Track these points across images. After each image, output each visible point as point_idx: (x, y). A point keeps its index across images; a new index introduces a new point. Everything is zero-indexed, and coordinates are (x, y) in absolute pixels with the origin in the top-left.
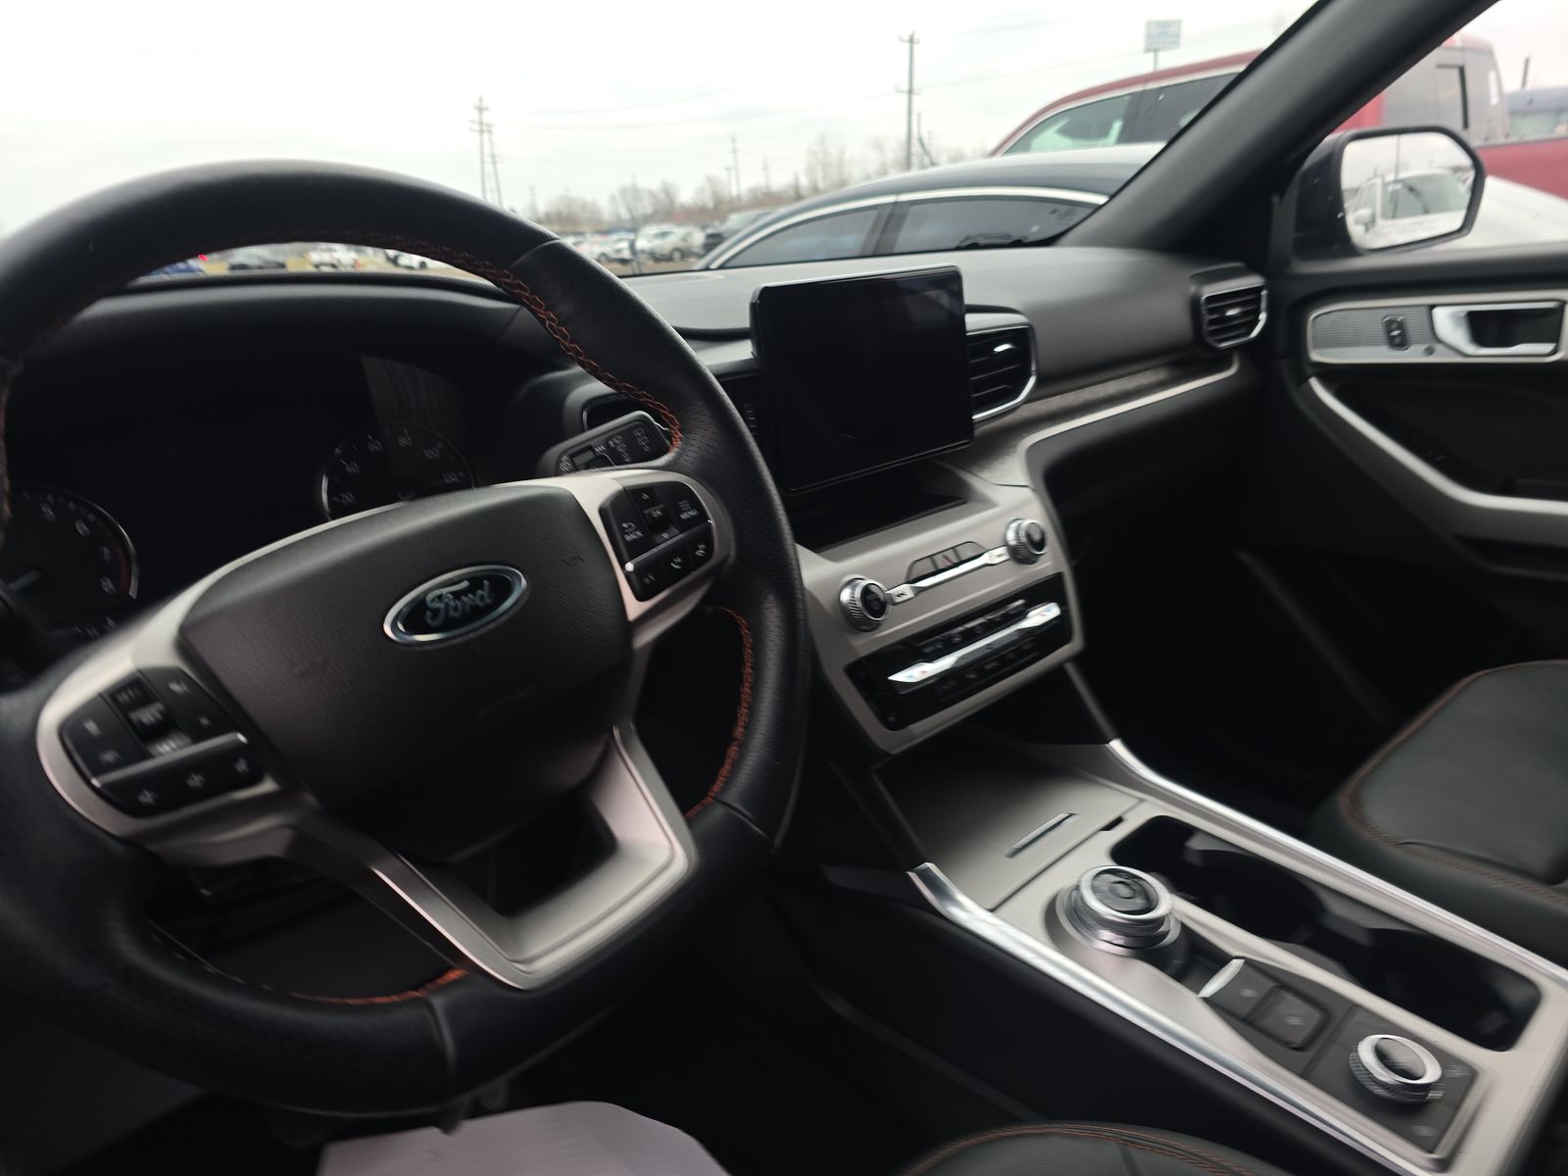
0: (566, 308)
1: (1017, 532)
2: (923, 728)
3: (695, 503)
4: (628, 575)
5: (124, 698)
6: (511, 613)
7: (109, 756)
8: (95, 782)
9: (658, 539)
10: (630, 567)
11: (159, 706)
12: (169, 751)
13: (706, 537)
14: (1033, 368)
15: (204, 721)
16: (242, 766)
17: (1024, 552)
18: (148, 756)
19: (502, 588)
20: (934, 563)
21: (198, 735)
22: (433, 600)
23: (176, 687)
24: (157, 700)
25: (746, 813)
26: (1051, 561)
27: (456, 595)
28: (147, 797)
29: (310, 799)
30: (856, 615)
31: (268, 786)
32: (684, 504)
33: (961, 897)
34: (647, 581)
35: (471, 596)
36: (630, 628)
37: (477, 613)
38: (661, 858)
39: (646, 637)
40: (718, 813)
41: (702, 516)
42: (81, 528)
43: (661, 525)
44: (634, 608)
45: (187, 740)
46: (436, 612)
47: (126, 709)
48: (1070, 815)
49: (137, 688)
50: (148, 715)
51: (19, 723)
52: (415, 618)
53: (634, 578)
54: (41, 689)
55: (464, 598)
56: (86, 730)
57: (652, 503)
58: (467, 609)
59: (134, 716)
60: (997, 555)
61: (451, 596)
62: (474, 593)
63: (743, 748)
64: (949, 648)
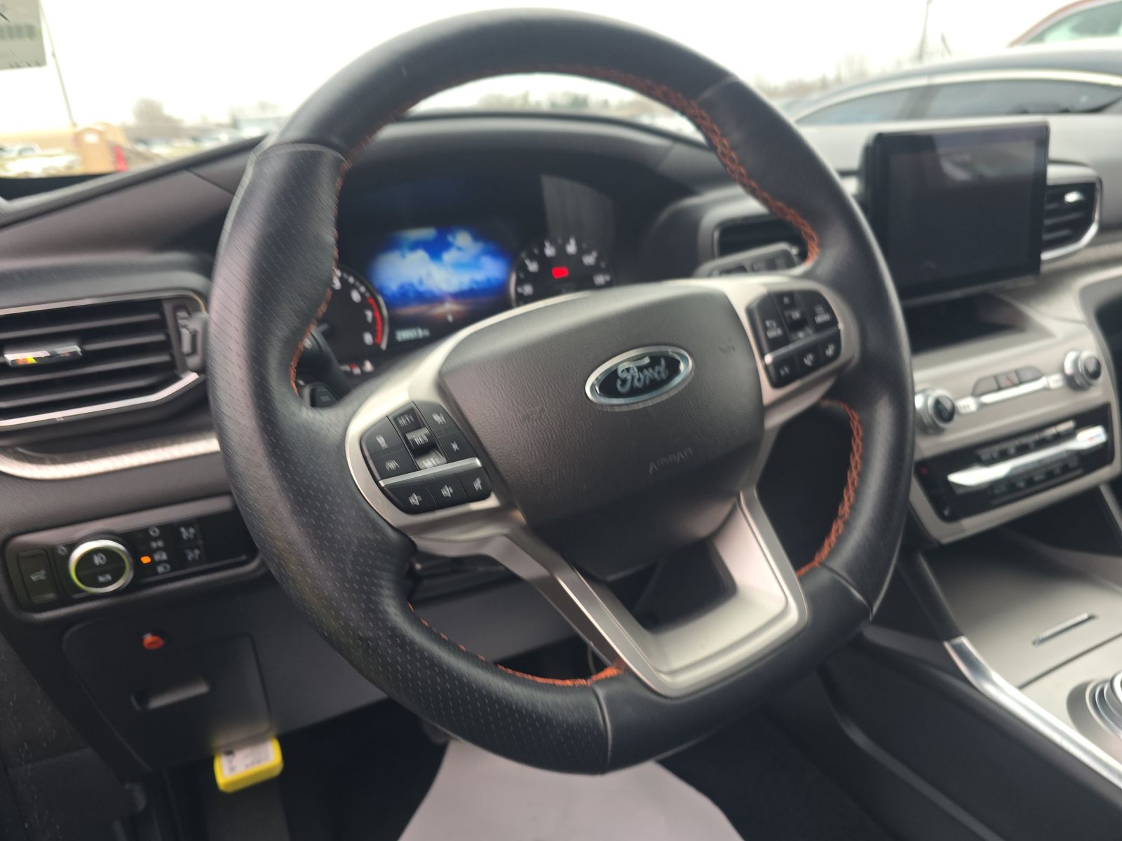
0: (737, 136)
1: (1075, 362)
2: (973, 525)
3: (828, 309)
4: (766, 368)
5: (403, 422)
6: (680, 389)
7: (392, 465)
8: (382, 483)
9: (793, 337)
10: (769, 359)
11: (425, 431)
12: (432, 466)
13: (836, 339)
14: (1097, 217)
15: (455, 447)
16: (478, 485)
17: (1078, 381)
18: (417, 469)
19: (673, 367)
20: (997, 382)
21: (451, 457)
22: (623, 371)
23: (438, 418)
24: (424, 426)
25: (849, 579)
26: (1101, 392)
27: (640, 369)
28: (415, 500)
29: (519, 515)
30: (927, 420)
31: (492, 502)
32: (819, 309)
33: (995, 675)
34: (782, 373)
35: (651, 370)
36: (763, 410)
37: (654, 385)
38: (777, 608)
39: (775, 420)
40: (824, 577)
41: (834, 322)
42: (356, 296)
43: (797, 326)
44: (769, 394)
45: (444, 460)
46: (624, 381)
47: (405, 430)
48: (1090, 618)
49: (411, 416)
50: (419, 437)
51: (334, 433)
52: (609, 385)
53: (771, 370)
54: (349, 409)
55: (645, 371)
56: (377, 441)
57: (792, 305)
58: (648, 381)
59: (410, 436)
60: (1055, 381)
61: (636, 370)
62: (653, 369)
63: (848, 525)
64: (1004, 456)
